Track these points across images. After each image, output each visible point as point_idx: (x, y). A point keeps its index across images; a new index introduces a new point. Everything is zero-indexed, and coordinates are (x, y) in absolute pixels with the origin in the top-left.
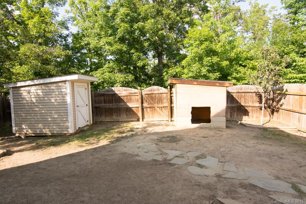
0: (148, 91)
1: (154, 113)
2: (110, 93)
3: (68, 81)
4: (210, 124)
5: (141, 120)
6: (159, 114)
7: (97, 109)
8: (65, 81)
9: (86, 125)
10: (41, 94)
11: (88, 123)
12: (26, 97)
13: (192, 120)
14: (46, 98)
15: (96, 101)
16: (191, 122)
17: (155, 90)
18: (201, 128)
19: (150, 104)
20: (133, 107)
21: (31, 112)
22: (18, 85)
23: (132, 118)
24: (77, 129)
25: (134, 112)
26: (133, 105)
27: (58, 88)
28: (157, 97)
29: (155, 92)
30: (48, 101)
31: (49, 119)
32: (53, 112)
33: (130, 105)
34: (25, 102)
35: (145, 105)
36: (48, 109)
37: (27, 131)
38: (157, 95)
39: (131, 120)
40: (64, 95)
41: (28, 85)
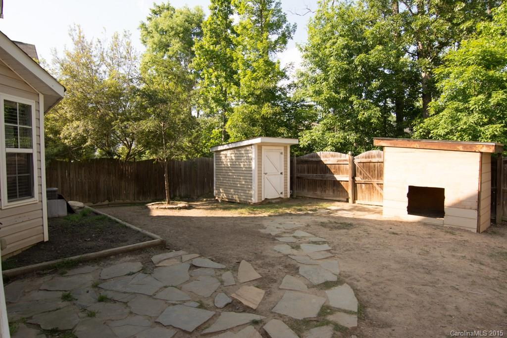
0: (363, 158)
1: (372, 193)
2: (314, 159)
3: (254, 144)
4: (443, 221)
5: (350, 200)
6: (379, 194)
7: (299, 180)
8: (251, 145)
9: (279, 197)
10: (234, 158)
11: (282, 196)
12: (224, 161)
13: (408, 207)
14: (237, 163)
15: (298, 170)
16: (408, 210)
17: (374, 157)
18: (425, 224)
19: (366, 178)
20: (342, 181)
21: (226, 176)
22: (219, 149)
23: (339, 197)
24: (263, 199)
25: (343, 188)
26: (343, 177)
27: (246, 152)
28: (377, 167)
29: (374, 160)
30: (239, 166)
31: (239, 185)
32: (242, 178)
33: (338, 177)
34: (223, 166)
35: (358, 179)
36: (238, 174)
37: (223, 195)
38: (376, 164)
39: (338, 199)
40: (250, 160)
41: (225, 149)
